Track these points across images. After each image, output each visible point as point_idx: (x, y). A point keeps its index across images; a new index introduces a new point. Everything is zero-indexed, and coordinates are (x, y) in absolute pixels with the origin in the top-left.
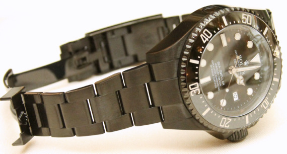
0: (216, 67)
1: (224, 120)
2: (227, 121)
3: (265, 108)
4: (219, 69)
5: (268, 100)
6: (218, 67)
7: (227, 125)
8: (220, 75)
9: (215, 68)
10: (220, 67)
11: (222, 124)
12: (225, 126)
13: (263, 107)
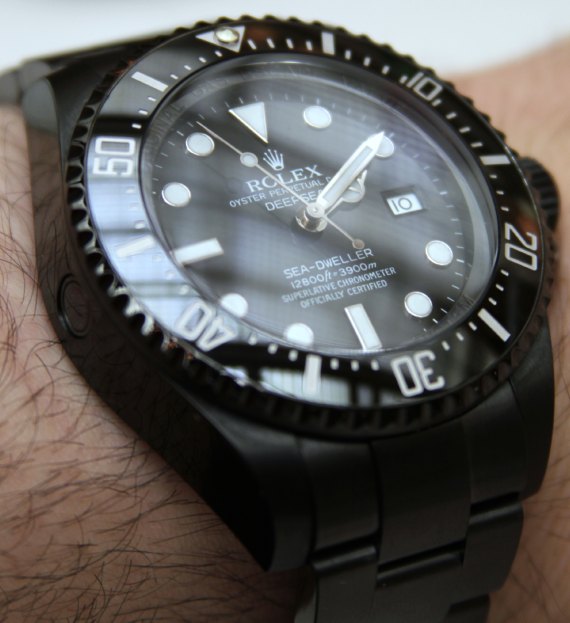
0: (306, 282)
1: (514, 253)
2: (514, 240)
3: (439, 89)
4: (315, 272)
5: (410, 76)
6: (306, 275)
7: (529, 241)
8: (333, 269)
9: (311, 287)
10: (304, 269)
11: (528, 260)
12: (534, 247)
13: (439, 96)
